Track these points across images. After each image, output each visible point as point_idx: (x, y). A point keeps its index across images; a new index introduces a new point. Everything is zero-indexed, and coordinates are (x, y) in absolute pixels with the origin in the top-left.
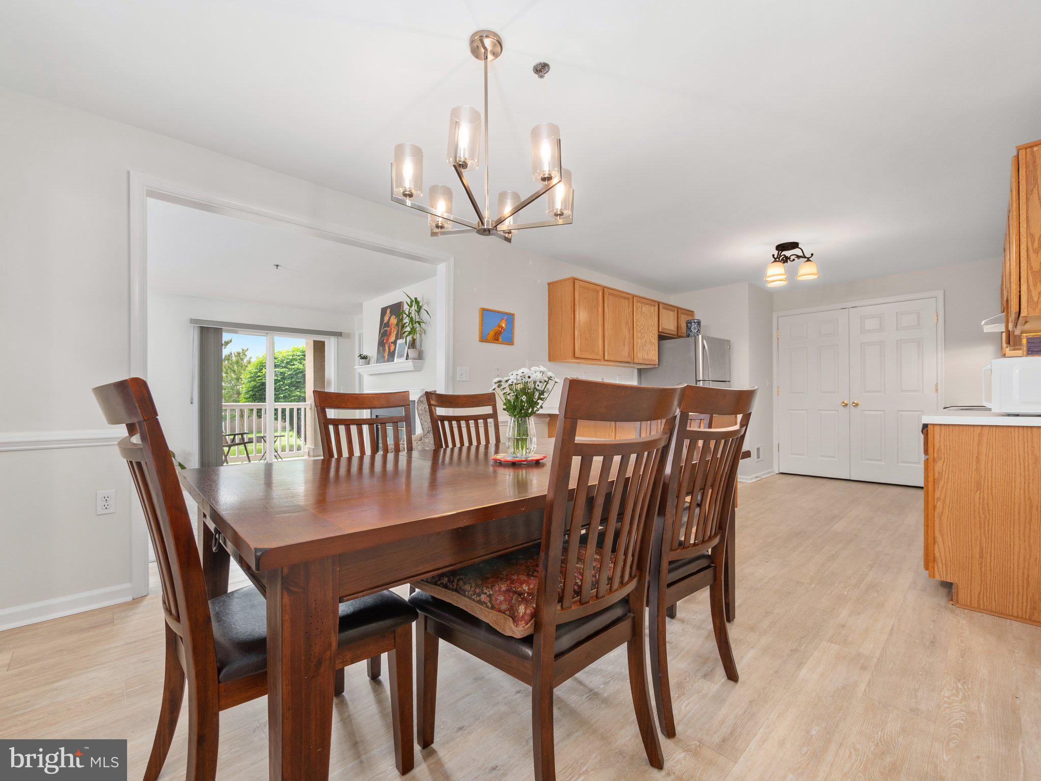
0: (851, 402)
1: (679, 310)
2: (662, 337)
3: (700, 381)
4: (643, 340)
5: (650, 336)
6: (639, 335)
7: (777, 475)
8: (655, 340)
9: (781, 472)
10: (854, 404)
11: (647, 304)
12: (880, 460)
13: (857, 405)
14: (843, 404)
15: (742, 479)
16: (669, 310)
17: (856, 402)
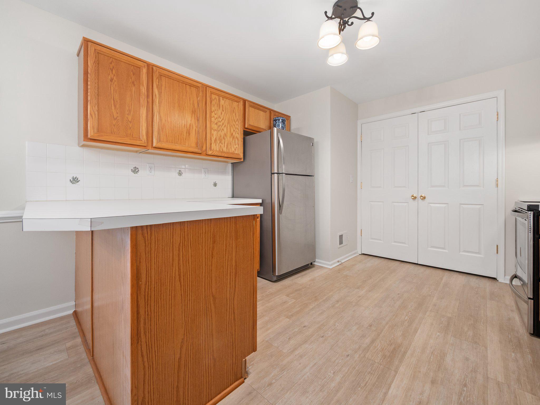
0: (419, 196)
1: (272, 112)
2: (247, 133)
3: (274, 173)
4: (222, 134)
5: (232, 130)
6: (215, 127)
7: (360, 255)
8: (239, 136)
9: (363, 253)
10: (422, 198)
11: (227, 98)
12: (444, 248)
13: (424, 198)
14: (412, 197)
15: (320, 263)
16: (258, 109)
17: (423, 195)
